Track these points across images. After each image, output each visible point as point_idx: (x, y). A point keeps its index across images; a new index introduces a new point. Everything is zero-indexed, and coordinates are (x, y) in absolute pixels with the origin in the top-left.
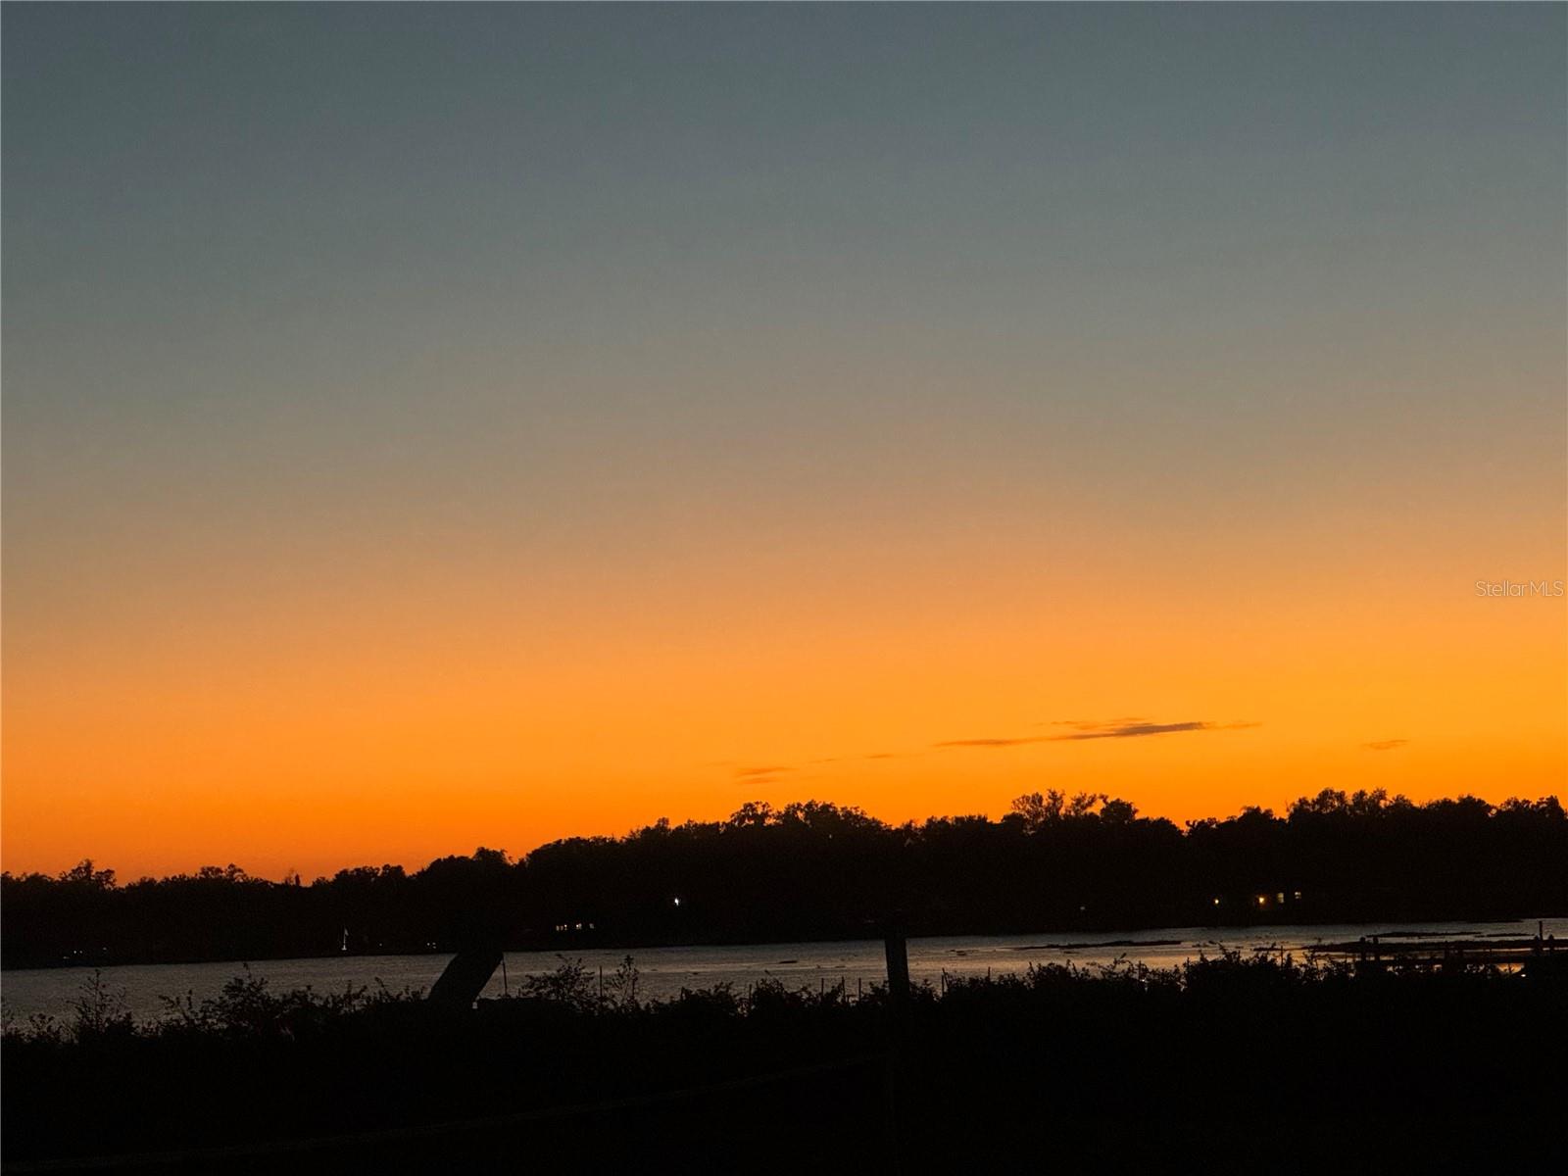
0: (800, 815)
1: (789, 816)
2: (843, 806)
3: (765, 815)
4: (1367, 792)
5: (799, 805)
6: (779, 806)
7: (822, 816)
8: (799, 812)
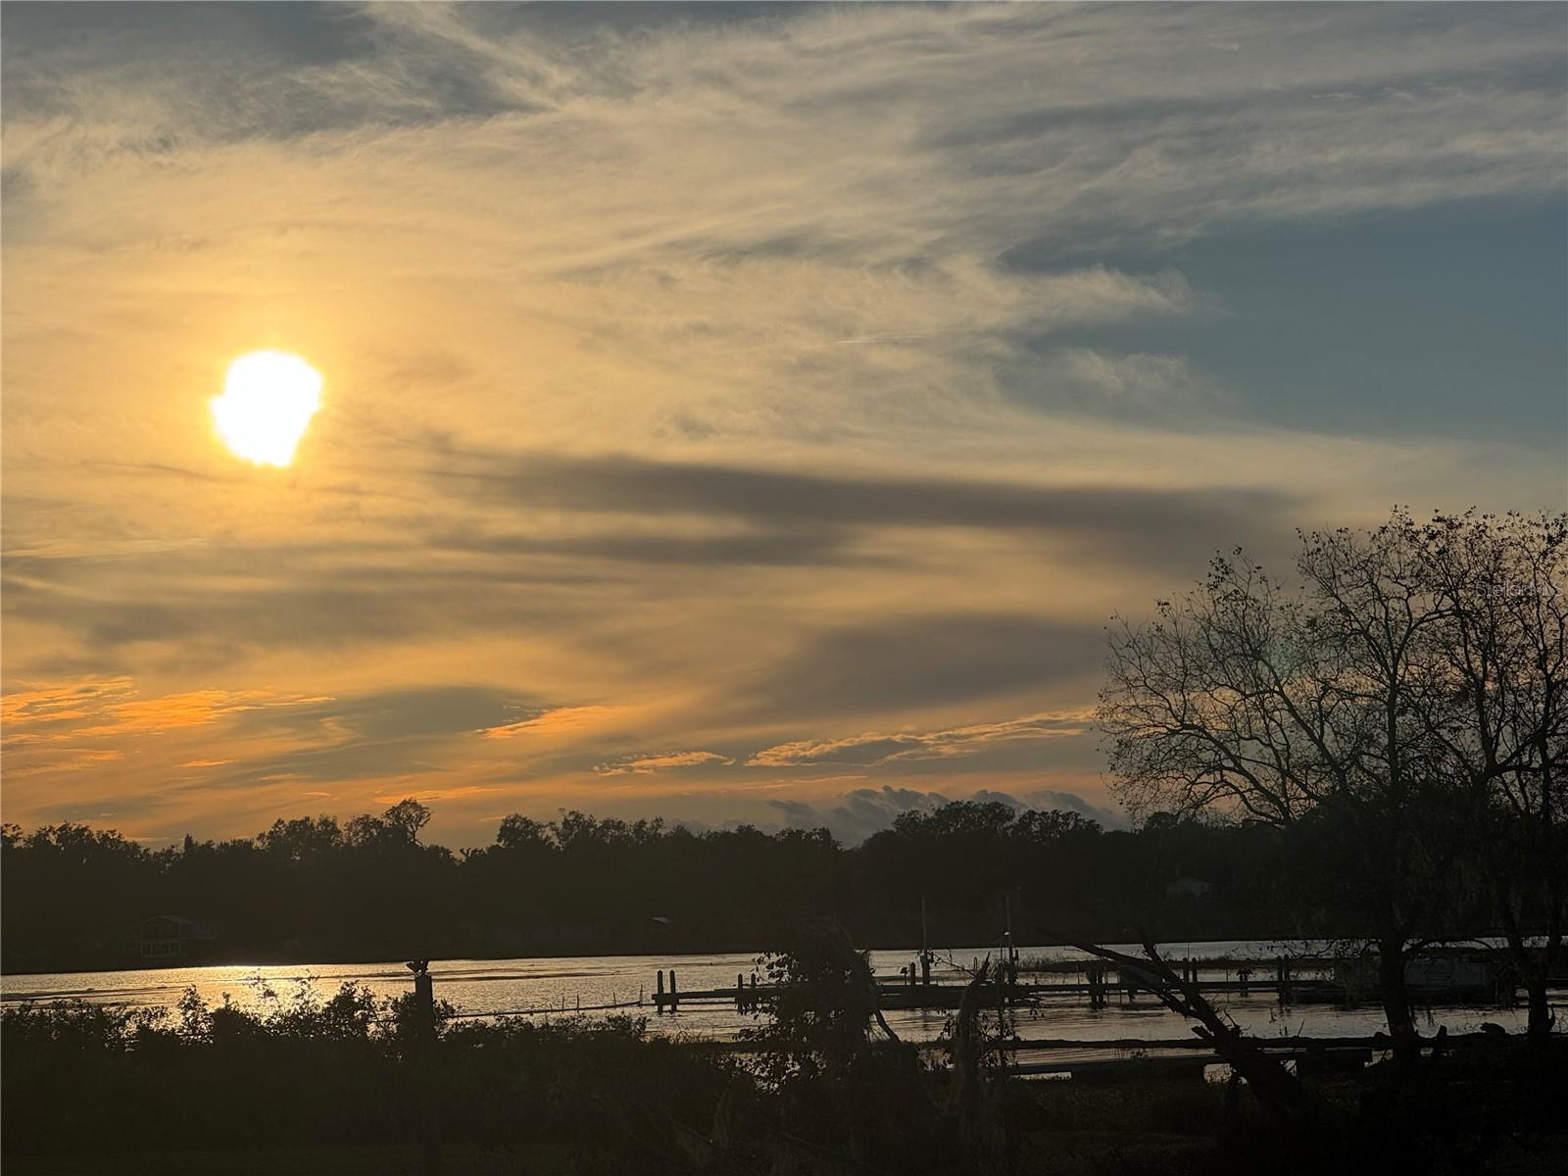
0: (53, 838)
1: (40, 839)
2: (99, 829)
3: (16, 838)
4: (646, 821)
5: (51, 828)
6: (29, 829)
7: (75, 840)
8: (51, 834)
